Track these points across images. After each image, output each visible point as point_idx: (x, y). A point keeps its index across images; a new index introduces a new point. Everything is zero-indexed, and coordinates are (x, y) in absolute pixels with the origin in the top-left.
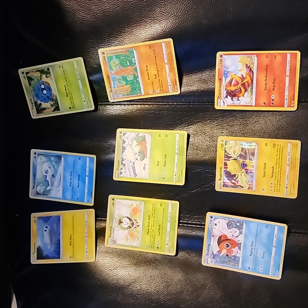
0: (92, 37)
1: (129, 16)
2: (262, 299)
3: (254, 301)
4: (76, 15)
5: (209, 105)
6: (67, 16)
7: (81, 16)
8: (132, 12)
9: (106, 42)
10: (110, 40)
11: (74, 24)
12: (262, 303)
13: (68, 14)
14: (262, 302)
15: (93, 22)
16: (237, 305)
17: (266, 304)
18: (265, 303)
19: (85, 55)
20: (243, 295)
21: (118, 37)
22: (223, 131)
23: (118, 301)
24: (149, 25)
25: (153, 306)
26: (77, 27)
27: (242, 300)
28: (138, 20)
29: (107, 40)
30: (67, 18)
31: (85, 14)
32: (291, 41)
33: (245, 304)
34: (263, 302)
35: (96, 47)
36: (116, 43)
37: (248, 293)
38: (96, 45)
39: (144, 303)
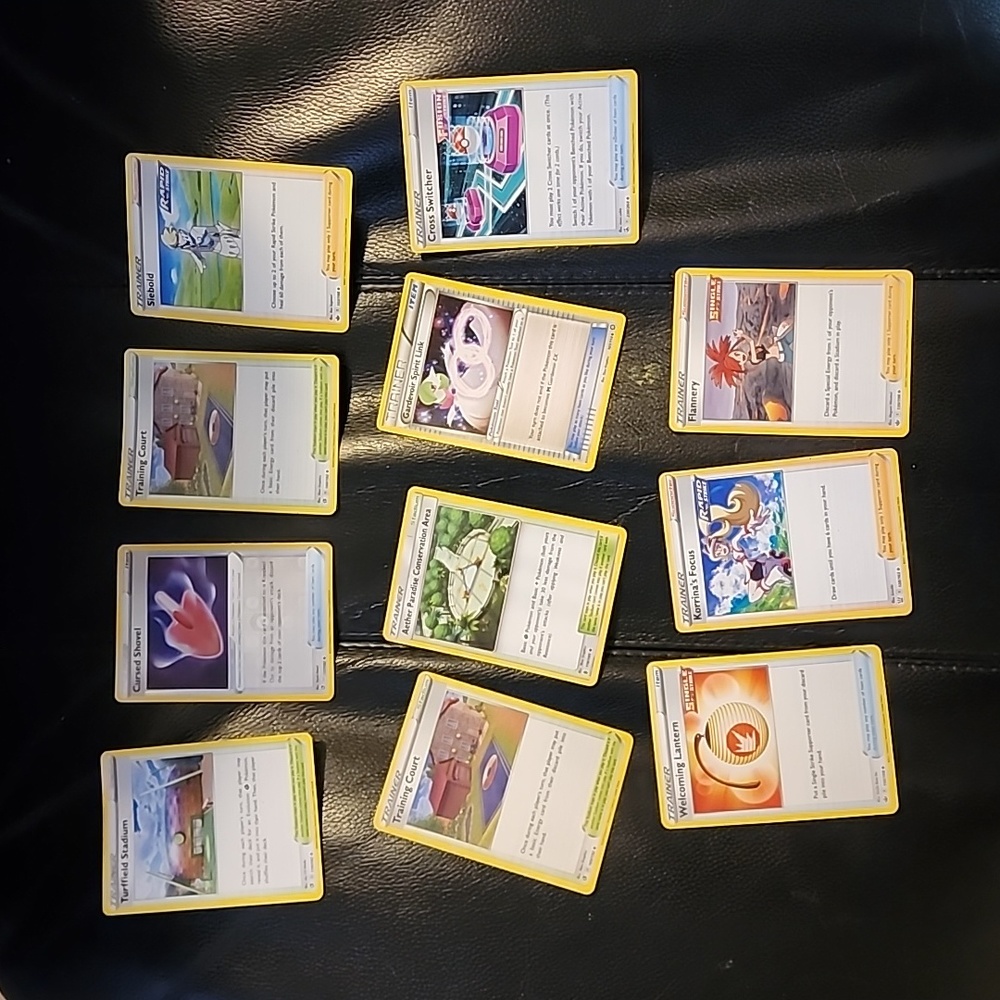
0: (246, 83)
1: (363, 18)
2: (767, 851)
3: (744, 859)
4: (194, 14)
5: (600, 290)
6: (165, 16)
7: (211, 15)
8: (373, 9)
9: (289, 97)
10: (302, 90)
11: (190, 41)
12: (769, 863)
13: (169, 11)
14: (769, 859)
15: (250, 35)
16: (698, 872)
17: (779, 865)
18: (777, 863)
19: (220, 137)
20: (714, 845)
21: (326, 83)
22: (645, 368)
23: (338, 887)
24: (425, 47)
25: (449, 895)
26: (199, 51)
27: (710, 858)
28: (390, 33)
29: (293, 93)
30: (166, 22)
31: (225, 10)
32: (838, 102)
33: (721, 870)
34: (773, 860)
35: (259, 111)
36: (322, 102)
37: (728, 837)
38: (259, 106)
39: (417, 889)
